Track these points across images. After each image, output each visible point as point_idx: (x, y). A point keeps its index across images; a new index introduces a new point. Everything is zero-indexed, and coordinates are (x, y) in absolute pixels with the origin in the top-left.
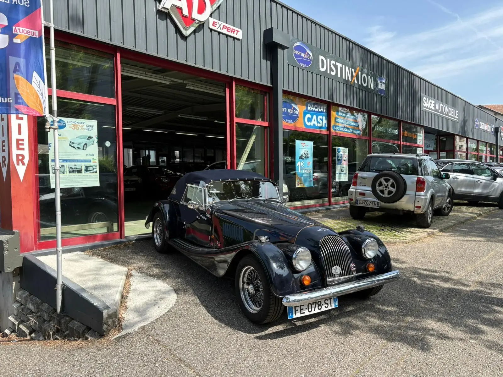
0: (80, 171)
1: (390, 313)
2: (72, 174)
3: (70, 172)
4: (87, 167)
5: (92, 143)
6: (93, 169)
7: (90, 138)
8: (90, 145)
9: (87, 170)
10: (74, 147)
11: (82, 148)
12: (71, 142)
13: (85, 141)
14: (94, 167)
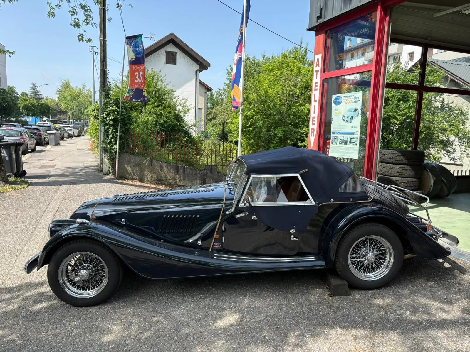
0: (346, 143)
1: (36, 302)
2: (341, 145)
3: (340, 143)
4: (351, 139)
5: (357, 115)
6: (355, 141)
7: (356, 110)
8: (356, 117)
9: (350, 142)
10: (344, 120)
11: (349, 121)
12: (343, 116)
13: (352, 114)
14: (356, 140)
